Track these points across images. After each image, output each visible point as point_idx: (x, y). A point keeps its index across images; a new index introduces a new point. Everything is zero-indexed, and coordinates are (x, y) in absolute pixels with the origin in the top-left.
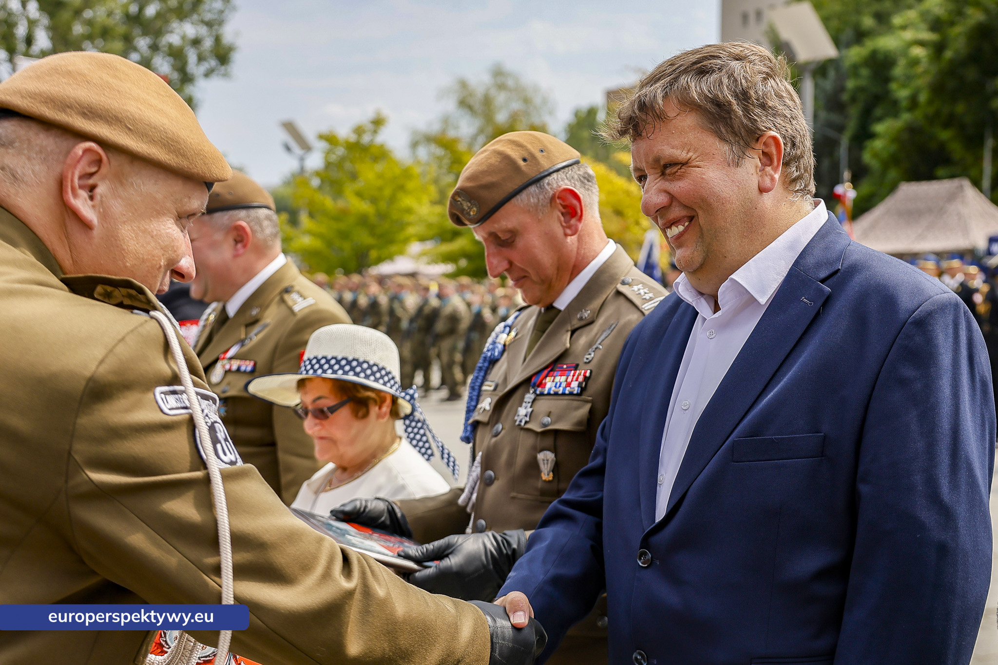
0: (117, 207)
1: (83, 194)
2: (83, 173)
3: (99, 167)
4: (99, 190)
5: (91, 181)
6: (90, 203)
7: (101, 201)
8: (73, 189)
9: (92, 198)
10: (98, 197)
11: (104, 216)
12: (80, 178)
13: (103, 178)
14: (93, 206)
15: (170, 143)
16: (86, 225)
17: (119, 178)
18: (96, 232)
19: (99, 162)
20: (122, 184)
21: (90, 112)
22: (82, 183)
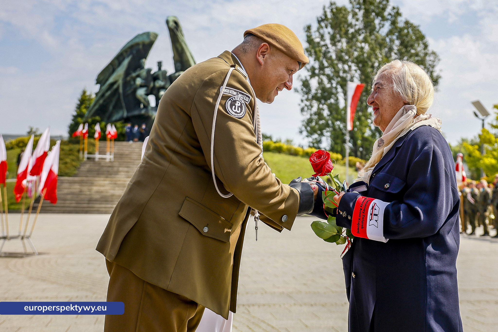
0: (269, 61)
1: (261, 56)
2: (262, 51)
3: (267, 50)
4: (266, 56)
5: (264, 54)
6: (263, 58)
7: (266, 59)
8: (259, 54)
9: (264, 58)
10: (265, 58)
11: (266, 62)
13: (268, 54)
14: (263, 60)
16: (260, 64)
18: (262, 66)
19: (267, 49)
20: (272, 55)
21: (269, 36)
22: (262, 53)
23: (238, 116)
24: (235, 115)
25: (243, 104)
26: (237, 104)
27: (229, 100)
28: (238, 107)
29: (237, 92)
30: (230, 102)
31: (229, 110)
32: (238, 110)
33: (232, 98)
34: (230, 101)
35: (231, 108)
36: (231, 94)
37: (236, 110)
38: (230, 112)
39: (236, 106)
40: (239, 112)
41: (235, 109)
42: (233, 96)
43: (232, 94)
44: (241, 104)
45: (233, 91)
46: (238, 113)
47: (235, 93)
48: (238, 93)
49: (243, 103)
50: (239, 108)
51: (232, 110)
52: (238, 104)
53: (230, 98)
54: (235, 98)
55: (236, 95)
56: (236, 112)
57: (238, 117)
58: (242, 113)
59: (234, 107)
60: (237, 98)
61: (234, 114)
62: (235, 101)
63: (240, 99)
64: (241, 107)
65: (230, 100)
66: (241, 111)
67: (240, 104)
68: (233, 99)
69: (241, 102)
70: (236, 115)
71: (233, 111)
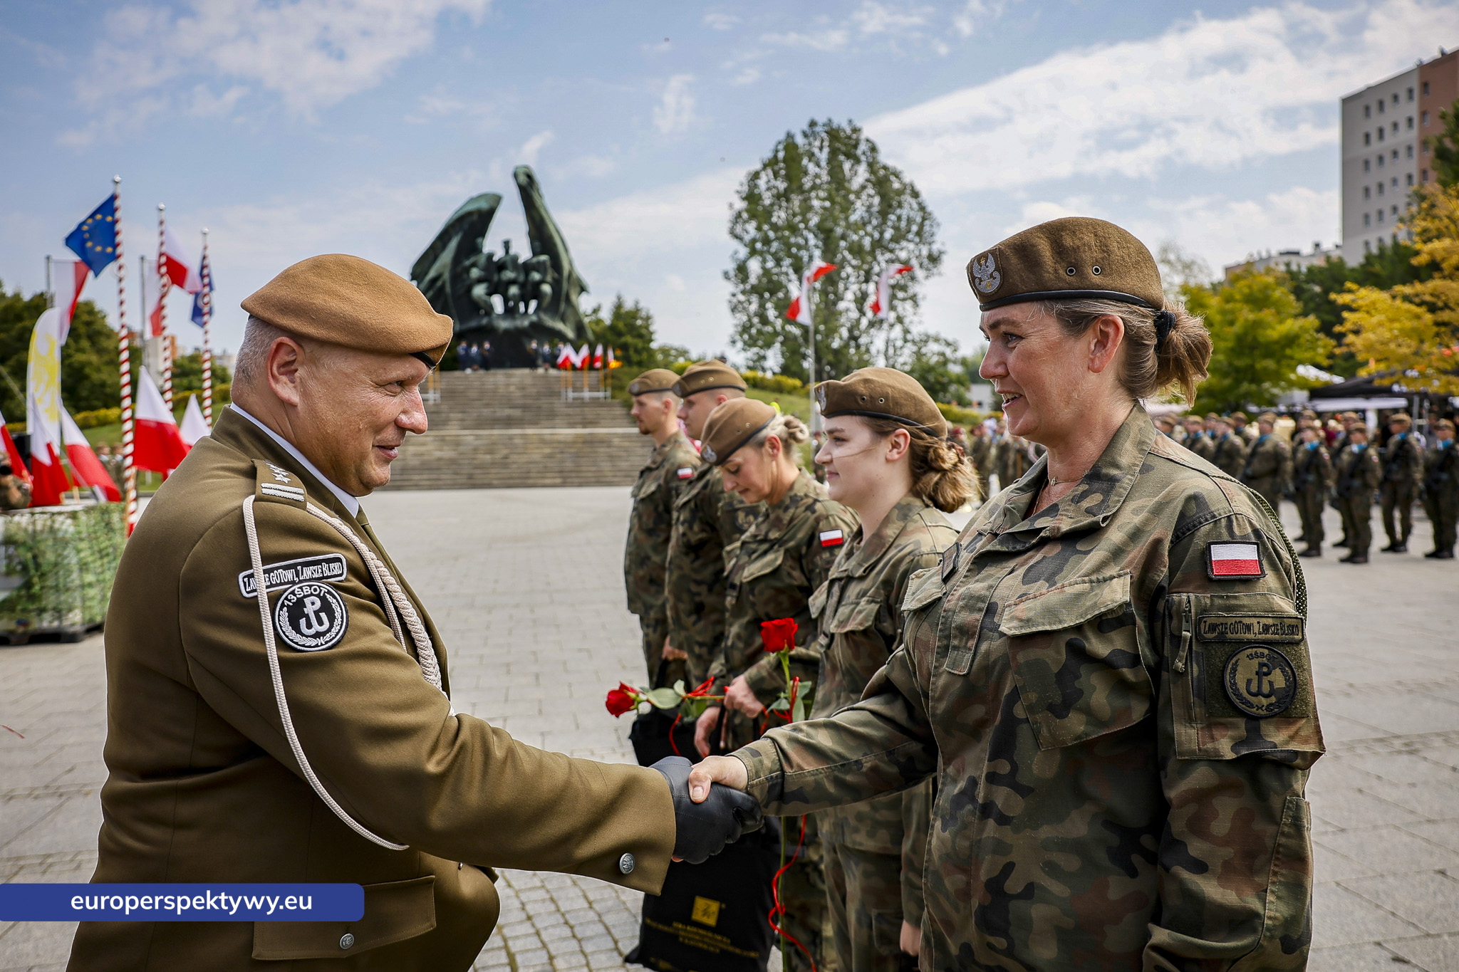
0: (314, 386)
1: (284, 378)
2: (282, 362)
3: (296, 356)
4: (297, 374)
5: (293, 367)
6: (291, 385)
7: (302, 382)
8: (273, 376)
9: (293, 382)
10: (298, 380)
11: (305, 394)
12: (279, 367)
13: (302, 364)
14: (295, 387)
15: (351, 326)
16: (290, 406)
17: (313, 361)
18: (300, 407)
19: (293, 352)
20: (317, 367)
22: (282, 370)
23: (326, 643)
24: (317, 646)
25: (328, 596)
26: (309, 609)
27: (281, 609)
28: (317, 613)
29: (294, 566)
30: (285, 611)
31: (292, 640)
32: (320, 623)
33: (286, 598)
34: (285, 609)
35: (297, 628)
36: (277, 585)
37: (317, 628)
38: (297, 643)
39: (307, 617)
40: (327, 624)
41: (309, 626)
42: (285, 590)
43: (281, 584)
44: (323, 599)
45: (280, 571)
46: (324, 634)
47: (289, 575)
48: (299, 568)
49: (329, 592)
50: (323, 615)
51: (303, 635)
52: (313, 604)
53: (280, 602)
54: (293, 593)
55: (296, 579)
56: (317, 635)
57: (330, 644)
58: (337, 622)
59: (303, 622)
60: (301, 588)
61: (313, 642)
62: (300, 603)
63: (310, 586)
64: (326, 607)
65: (283, 605)
66: (332, 619)
67: (318, 604)
68: (290, 601)
69: (318, 596)
70: (322, 640)
71: (307, 636)
